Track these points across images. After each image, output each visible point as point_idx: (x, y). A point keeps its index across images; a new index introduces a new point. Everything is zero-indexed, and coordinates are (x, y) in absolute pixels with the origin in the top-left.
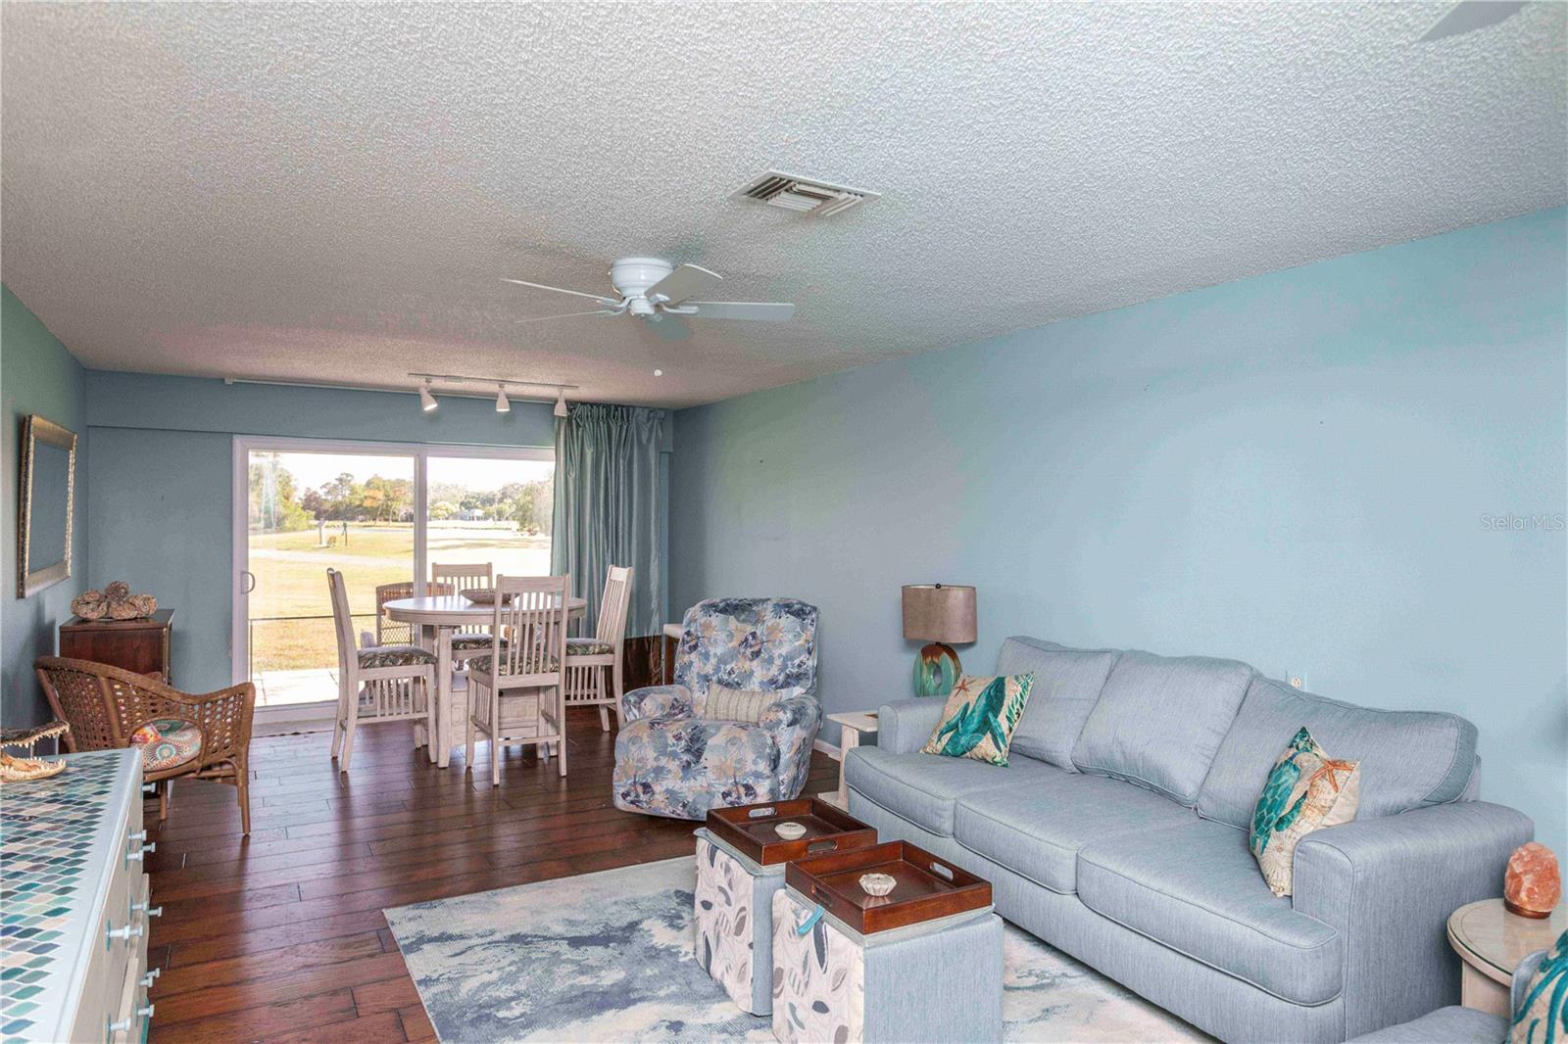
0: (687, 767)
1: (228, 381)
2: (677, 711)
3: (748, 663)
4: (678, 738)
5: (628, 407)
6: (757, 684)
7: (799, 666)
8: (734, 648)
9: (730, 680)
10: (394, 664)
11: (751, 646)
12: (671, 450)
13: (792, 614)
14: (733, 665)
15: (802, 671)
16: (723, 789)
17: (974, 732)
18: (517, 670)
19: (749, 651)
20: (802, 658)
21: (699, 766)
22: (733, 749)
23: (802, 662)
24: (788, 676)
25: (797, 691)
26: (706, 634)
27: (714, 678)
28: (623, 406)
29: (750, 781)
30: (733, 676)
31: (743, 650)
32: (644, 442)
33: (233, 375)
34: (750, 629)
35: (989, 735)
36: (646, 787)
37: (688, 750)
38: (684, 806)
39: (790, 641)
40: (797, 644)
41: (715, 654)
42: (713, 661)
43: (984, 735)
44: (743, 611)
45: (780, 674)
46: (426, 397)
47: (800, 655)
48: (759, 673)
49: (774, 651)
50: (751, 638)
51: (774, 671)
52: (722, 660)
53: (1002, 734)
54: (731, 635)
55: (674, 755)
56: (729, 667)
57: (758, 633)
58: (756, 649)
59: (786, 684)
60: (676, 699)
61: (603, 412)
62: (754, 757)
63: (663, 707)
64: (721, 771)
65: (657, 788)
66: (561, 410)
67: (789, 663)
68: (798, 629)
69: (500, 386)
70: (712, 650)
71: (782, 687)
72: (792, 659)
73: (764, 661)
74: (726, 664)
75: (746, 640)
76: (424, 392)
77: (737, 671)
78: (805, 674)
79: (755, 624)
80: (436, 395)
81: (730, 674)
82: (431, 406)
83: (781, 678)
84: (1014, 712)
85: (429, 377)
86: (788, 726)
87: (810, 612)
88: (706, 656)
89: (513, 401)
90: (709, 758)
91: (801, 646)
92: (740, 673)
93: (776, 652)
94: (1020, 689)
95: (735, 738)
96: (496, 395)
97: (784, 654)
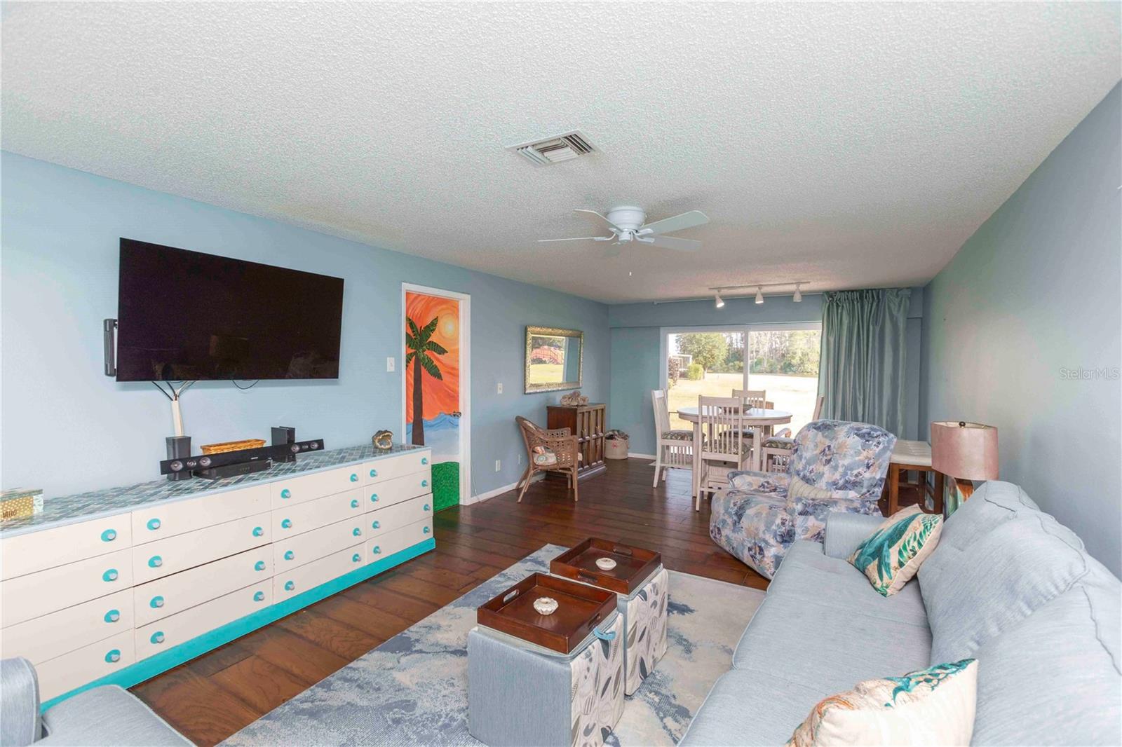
0: (735, 524)
1: (655, 303)
2: (767, 490)
3: (822, 467)
4: (735, 505)
5: (878, 291)
6: (824, 483)
7: (856, 476)
8: (816, 455)
9: (810, 477)
10: (677, 439)
11: (826, 455)
12: (921, 316)
13: (858, 435)
14: (814, 467)
15: (858, 480)
16: (749, 545)
17: (868, 555)
18: (714, 450)
19: (825, 458)
20: (860, 470)
21: (740, 526)
22: (756, 519)
23: (859, 473)
24: (846, 482)
25: (852, 494)
26: (804, 444)
27: (802, 474)
28: (872, 290)
29: (763, 545)
30: (812, 474)
31: (821, 457)
32: (895, 313)
33: (657, 300)
34: (828, 442)
35: (876, 562)
36: (719, 530)
37: (736, 514)
38: (733, 548)
39: (852, 455)
40: (857, 458)
41: (805, 458)
42: (804, 461)
43: (874, 559)
44: (829, 429)
45: (841, 479)
46: (718, 299)
47: (859, 468)
48: (828, 475)
49: (840, 461)
50: (827, 449)
51: (837, 476)
52: (808, 463)
53: (888, 565)
54: (816, 446)
55: (730, 514)
56: (811, 468)
57: (832, 446)
58: (829, 457)
59: (844, 487)
60: (768, 483)
61: (857, 295)
62: (764, 528)
63: (750, 484)
64: (749, 534)
65: (723, 533)
66: (797, 298)
67: (849, 472)
68: (860, 448)
69: (760, 289)
70: (805, 454)
71: (840, 489)
72: (852, 469)
73: (832, 467)
74: (810, 465)
75: (824, 450)
76: (717, 297)
77: (815, 471)
78: (860, 483)
79: (831, 440)
80: (724, 299)
81: (811, 472)
82: (720, 305)
83: (841, 482)
84: (908, 548)
85: (719, 289)
86: (799, 515)
87: (877, 437)
88: (800, 457)
89: (766, 297)
90: (745, 522)
91: (860, 460)
92: (816, 473)
93: (841, 462)
94: (922, 528)
95: (759, 513)
96: (756, 295)
97: (846, 464)
